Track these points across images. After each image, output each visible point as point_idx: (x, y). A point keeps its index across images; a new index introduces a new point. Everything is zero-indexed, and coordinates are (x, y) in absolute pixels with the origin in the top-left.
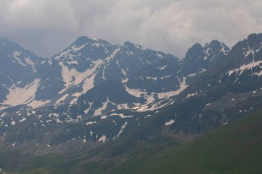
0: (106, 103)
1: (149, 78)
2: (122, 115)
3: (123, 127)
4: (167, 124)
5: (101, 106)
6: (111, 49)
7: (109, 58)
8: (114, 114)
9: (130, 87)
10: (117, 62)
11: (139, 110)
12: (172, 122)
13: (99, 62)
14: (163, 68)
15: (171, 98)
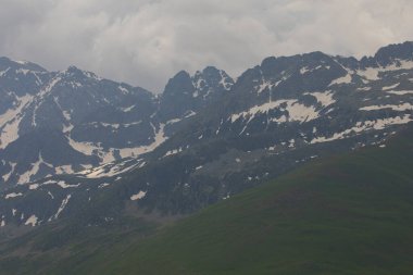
0: (38, 164)
1: (106, 125)
2: (62, 184)
3: (65, 202)
4: (134, 198)
5: (30, 168)
6: (47, 77)
7: (43, 93)
8: (50, 182)
9: (77, 139)
10: (56, 99)
11: (90, 176)
12: (142, 194)
13: (26, 99)
14: (129, 109)
15: (140, 156)
